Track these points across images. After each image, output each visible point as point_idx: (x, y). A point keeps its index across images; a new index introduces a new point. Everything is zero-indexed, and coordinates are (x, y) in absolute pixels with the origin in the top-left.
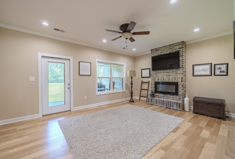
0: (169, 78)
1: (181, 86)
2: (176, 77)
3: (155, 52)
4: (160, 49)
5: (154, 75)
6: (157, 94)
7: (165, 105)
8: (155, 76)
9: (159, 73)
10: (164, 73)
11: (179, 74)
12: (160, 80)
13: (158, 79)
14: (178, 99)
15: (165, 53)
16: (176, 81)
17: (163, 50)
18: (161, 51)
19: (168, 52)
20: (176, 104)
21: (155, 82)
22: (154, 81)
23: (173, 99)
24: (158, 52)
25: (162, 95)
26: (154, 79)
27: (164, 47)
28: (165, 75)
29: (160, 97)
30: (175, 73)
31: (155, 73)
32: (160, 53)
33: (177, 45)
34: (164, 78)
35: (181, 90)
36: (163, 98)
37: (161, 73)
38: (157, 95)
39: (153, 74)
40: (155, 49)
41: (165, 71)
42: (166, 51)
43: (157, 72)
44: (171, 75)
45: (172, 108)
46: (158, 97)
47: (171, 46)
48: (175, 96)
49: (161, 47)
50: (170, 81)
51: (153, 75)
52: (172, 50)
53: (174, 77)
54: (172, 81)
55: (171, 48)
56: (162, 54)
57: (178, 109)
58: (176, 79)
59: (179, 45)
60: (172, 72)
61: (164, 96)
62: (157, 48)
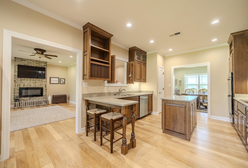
0: (35, 85)
1: (45, 90)
2: (41, 84)
3: (20, 61)
4: (26, 60)
5: (18, 82)
6: (23, 98)
7: (35, 105)
8: (20, 82)
9: (25, 80)
10: (31, 80)
11: (44, 82)
12: (26, 86)
13: (24, 85)
14: (43, 99)
15: (32, 65)
16: (41, 87)
17: (30, 63)
18: (28, 62)
19: (35, 66)
20: (44, 101)
21: (20, 88)
22: (18, 87)
23: (39, 100)
24: (24, 62)
25: (28, 98)
26: (18, 85)
27: (31, 60)
28: (32, 82)
29: (25, 100)
30: (40, 81)
31: (20, 80)
32: (27, 64)
33: (42, 63)
34: (31, 85)
35: (45, 92)
36: (29, 100)
37: (27, 80)
38: (22, 100)
39: (16, 80)
40: (21, 58)
41: (32, 79)
42: (33, 64)
43: (23, 79)
44: (38, 82)
45: (41, 105)
46: (23, 101)
47: (38, 62)
48: (40, 97)
49: (28, 59)
50: (36, 87)
51: (16, 82)
52: (39, 65)
53: (40, 84)
54: (38, 87)
55: (38, 63)
56: (29, 65)
57: (46, 104)
58: (42, 85)
59: (44, 63)
60: (38, 80)
61: (31, 99)
62: (22, 59)
